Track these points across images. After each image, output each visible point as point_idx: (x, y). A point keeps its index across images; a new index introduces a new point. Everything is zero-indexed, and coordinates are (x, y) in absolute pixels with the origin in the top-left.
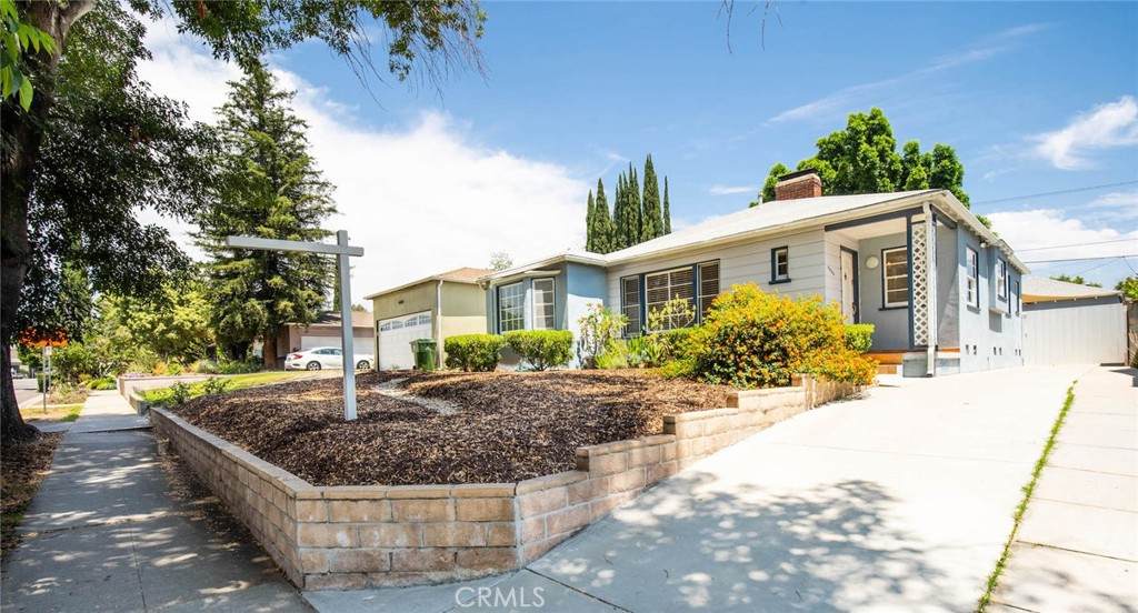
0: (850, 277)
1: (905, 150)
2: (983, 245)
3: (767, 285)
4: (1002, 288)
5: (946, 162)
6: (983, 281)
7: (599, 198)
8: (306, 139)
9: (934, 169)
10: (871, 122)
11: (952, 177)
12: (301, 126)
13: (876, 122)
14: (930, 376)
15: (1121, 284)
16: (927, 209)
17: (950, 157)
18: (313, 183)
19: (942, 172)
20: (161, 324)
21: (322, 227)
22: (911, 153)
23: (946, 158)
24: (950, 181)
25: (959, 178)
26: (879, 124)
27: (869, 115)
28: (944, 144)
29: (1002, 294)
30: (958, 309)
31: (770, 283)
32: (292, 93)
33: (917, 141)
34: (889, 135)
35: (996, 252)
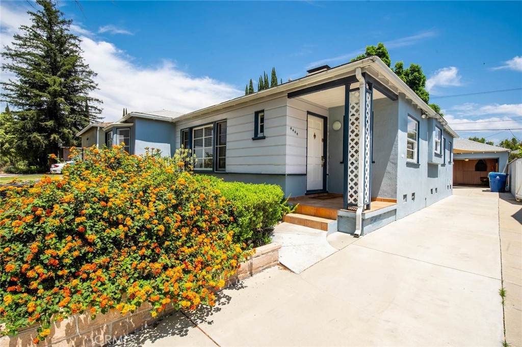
0: (320, 136)
1: (396, 66)
2: (423, 116)
3: (252, 140)
4: (439, 148)
5: (416, 74)
6: (424, 144)
7: (250, 89)
8: (80, 48)
9: (411, 77)
10: (378, 51)
11: (420, 82)
12: (77, 41)
13: (381, 51)
14: (356, 236)
15: (503, 142)
16: (359, 76)
17: (418, 71)
18: (84, 71)
19: (413, 79)
20: (7, 144)
21: (88, 96)
22: (399, 68)
23: (416, 71)
24: (419, 84)
25: (423, 83)
26: (382, 52)
27: (377, 47)
28: (415, 65)
29: (438, 152)
30: (397, 167)
31: (254, 139)
32: (69, 21)
33: (402, 62)
34: (387, 58)
35: (434, 123)
